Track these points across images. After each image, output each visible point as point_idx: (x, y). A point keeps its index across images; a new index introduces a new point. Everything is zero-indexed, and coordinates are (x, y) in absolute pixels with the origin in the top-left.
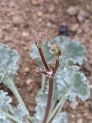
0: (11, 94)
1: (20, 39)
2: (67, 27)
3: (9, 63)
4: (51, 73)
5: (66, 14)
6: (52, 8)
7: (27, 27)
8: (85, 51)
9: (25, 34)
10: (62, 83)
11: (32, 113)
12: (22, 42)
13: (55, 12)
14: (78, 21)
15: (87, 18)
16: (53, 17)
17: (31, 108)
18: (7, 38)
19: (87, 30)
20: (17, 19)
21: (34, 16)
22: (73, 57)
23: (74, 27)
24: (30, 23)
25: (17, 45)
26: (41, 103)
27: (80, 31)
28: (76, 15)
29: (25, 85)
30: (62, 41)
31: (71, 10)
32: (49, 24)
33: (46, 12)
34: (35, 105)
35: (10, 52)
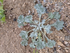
0: (30, 32)
1: (17, 30)
2: (14, 19)
3: (24, 33)
4: (29, 24)
5: (11, 19)
6: (9, 23)
7: (14, 28)
8: (21, 15)
9: (16, 29)
10: (28, 21)
11: (34, 28)
12: (18, 30)
13: (10, 22)
14: (12, 16)
15: (12, 14)
16: (11, 22)
17: (33, 28)
18: (17, 33)
19: (15, 14)
20: (12, 31)
21: (11, 27)
22: (22, 18)
23: (14, 17)
24: (13, 28)
25: (18, 31)
26: (32, 26)
27: (15, 16)
28: (11, 17)
29: (28, 29)
30: (18, 21)
31: (10, 18)
32: (13, 23)
33: (10, 24)
34: (32, 27)
35: (22, 33)
